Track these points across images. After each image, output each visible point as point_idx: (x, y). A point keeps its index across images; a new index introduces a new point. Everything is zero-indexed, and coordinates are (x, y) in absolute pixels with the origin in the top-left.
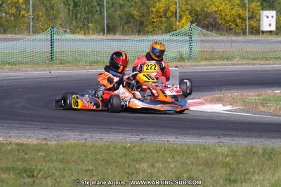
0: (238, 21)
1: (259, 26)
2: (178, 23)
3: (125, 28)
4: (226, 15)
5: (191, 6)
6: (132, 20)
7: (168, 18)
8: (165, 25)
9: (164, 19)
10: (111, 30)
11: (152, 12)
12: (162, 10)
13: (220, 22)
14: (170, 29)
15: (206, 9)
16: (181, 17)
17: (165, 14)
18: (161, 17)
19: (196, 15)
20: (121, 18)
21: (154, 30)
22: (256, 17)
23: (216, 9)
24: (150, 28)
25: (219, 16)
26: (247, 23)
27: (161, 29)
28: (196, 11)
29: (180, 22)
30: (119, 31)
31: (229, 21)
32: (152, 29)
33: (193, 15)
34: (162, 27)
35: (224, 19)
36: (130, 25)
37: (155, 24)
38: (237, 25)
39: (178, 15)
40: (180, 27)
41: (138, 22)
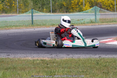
0: (111, 6)
3: (60, 10)
4: (106, 3)
6: (63, 7)
7: (80, 6)
8: (78, 9)
9: (78, 6)
10: (54, 11)
11: (72, 3)
12: (76, 2)
13: (103, 6)
14: (81, 10)
15: (96, 1)
16: (85, 5)
17: (78, 4)
18: (76, 5)
19: (92, 4)
20: (58, 6)
23: (101, 1)
26: (115, 7)
27: (76, 10)
28: (92, 2)
29: (85, 7)
30: (57, 12)
31: (107, 6)
32: (72, 11)
33: (91, 4)
34: (77, 10)
35: (105, 5)
36: (62, 9)
37: (74, 8)
38: (111, 8)
39: (84, 4)
40: (85, 9)
41: (66, 8)
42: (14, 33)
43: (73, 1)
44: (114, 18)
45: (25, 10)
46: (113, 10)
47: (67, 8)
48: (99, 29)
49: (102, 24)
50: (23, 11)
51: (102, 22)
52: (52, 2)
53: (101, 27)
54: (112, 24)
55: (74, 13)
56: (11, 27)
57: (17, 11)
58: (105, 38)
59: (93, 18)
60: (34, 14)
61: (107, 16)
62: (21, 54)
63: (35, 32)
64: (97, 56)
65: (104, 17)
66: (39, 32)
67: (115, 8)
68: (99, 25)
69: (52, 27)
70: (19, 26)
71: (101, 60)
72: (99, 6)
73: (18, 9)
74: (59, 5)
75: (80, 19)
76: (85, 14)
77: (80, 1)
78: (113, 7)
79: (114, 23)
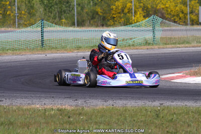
0: (181, 15)
1: (198, 19)
2: (133, 18)
3: (91, 22)
4: (171, 11)
5: (144, 4)
6: (97, 16)
7: (126, 14)
8: (123, 20)
9: (122, 14)
10: (81, 24)
11: (112, 9)
12: (120, 8)
13: (167, 16)
14: (127, 23)
15: (155, 6)
16: (135, 12)
17: (123, 11)
18: (119, 13)
19: (147, 11)
20: (88, 14)
21: (114, 24)
22: (195, 12)
23: (164, 7)
24: (111, 22)
25: (165, 11)
26: (188, 16)
27: (120, 23)
28: (148, 8)
29: (135, 17)
30: (86, 25)
31: (174, 16)
32: (113, 23)
33: (145, 11)
34: (121, 21)
35: (170, 14)
36: (95, 20)
37: (115, 19)
38: (180, 19)
39: (133, 11)
40: (136, 21)
41: (102, 18)
42: (10, 62)
43: (115, 5)
44: (186, 36)
45: (30, 21)
46: (184, 22)
47: (104, 19)
48: (159, 55)
49: (165, 46)
50: (26, 23)
51: (166, 44)
52: (77, 8)
53: (163, 52)
54: (183, 47)
55: (116, 26)
56: (4, 50)
57: (15, 22)
58: (170, 71)
59: (149, 36)
60: (45, 29)
61: (174, 33)
62: (22, 99)
63: (47, 61)
64: (157, 103)
65: (169, 34)
66: (55, 61)
67: (187, 19)
68: (159, 48)
69: (77, 51)
70: (19, 49)
71: (163, 110)
72: (159, 15)
73: (17, 20)
74: (90, 13)
75: (127, 38)
76: (135, 28)
77: (126, 7)
78: (185, 18)
79: (187, 45)
